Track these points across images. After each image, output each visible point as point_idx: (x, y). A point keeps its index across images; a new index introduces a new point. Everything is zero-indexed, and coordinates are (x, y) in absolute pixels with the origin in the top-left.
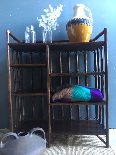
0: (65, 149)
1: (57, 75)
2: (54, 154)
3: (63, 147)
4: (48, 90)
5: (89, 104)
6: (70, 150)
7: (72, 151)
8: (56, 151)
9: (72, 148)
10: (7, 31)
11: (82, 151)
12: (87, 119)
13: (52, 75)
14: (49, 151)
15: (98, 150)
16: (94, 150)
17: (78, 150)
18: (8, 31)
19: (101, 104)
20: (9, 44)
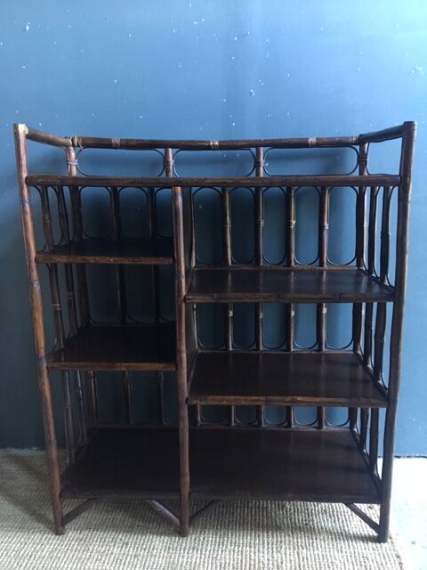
0: (239, 546)
1: (213, 301)
2: (201, 566)
3: (230, 535)
4: (180, 352)
5: (327, 402)
6: (255, 547)
7: (261, 555)
8: (208, 553)
9: (261, 543)
10: (16, 127)
11: (296, 556)
12: (316, 425)
13: (196, 301)
14: (182, 551)
15: (348, 554)
16: (336, 552)
17: (283, 550)
18: (22, 129)
19: (372, 404)
20: (26, 178)
